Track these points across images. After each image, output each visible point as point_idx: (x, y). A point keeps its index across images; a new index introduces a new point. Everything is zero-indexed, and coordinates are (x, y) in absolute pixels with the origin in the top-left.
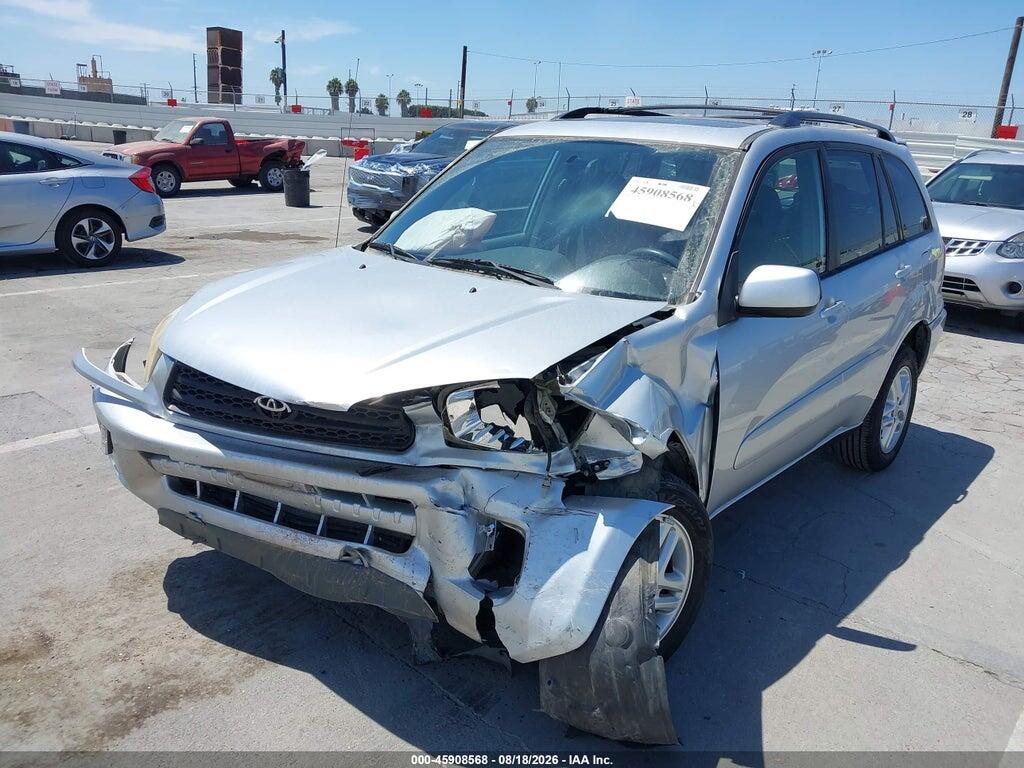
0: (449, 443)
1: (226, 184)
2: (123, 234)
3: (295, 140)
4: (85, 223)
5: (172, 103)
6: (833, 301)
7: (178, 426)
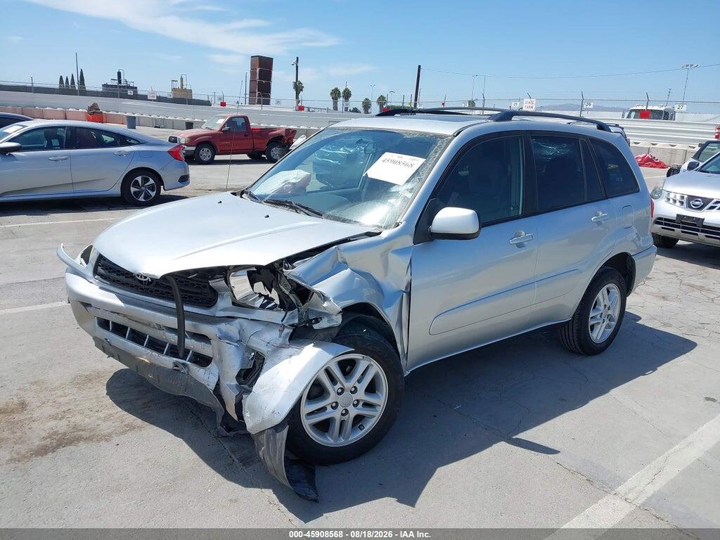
0: (234, 303)
1: (245, 157)
2: (162, 187)
3: (290, 129)
4: (139, 179)
5: (223, 104)
6: (523, 233)
7: (101, 288)
